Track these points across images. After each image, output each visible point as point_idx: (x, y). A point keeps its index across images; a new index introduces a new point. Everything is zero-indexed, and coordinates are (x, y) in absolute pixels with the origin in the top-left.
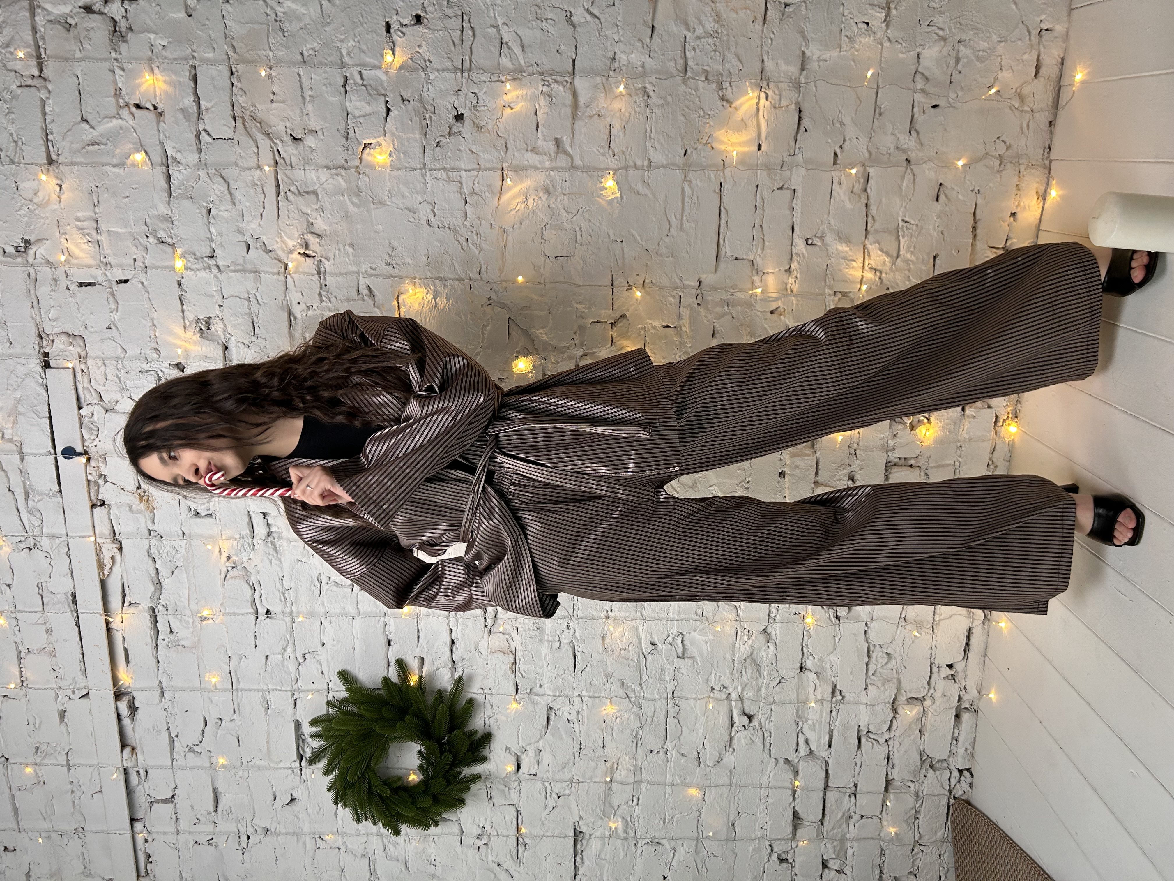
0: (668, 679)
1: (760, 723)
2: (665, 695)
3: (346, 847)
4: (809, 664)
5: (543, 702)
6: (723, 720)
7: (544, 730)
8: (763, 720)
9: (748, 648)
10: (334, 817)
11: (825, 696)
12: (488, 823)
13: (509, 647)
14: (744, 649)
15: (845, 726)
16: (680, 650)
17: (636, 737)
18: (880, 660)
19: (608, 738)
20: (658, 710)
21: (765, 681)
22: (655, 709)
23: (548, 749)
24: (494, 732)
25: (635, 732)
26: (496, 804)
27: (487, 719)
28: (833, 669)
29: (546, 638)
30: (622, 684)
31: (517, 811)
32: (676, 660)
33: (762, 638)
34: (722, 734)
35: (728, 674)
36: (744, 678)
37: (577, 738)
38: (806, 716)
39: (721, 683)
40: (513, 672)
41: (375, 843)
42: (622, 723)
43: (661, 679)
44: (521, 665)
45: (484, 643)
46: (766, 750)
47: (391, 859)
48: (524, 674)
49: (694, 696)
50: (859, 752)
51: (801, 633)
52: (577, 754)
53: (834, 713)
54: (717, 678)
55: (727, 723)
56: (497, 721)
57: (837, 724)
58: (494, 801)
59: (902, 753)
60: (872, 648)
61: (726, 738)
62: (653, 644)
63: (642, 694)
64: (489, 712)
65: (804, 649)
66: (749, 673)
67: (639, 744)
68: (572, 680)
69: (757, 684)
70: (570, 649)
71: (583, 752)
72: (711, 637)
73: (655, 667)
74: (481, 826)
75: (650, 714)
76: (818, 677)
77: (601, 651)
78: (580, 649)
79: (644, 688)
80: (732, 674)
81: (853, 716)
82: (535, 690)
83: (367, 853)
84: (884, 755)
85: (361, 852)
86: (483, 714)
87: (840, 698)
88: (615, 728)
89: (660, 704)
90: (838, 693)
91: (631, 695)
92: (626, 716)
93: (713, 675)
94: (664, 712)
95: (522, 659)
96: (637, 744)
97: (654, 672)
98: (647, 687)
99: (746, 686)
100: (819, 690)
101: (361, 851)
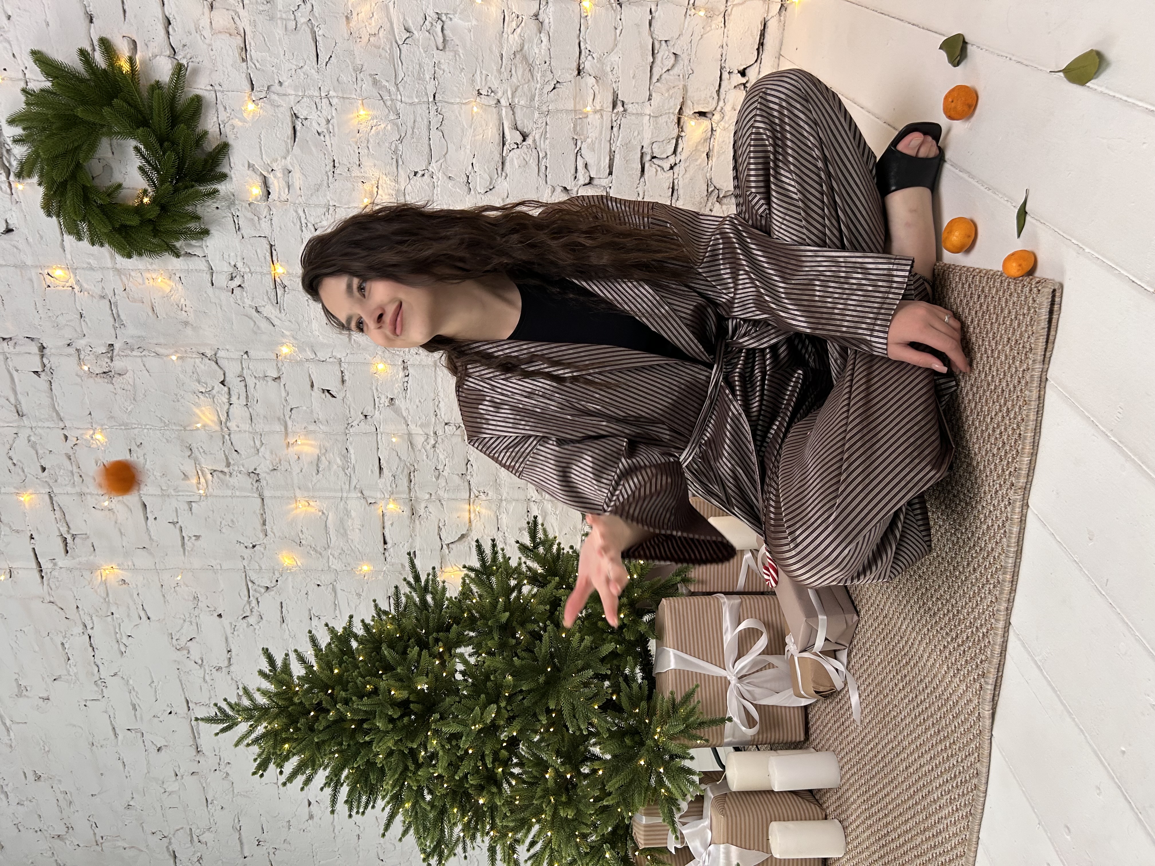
0: (427, 77)
1: (534, 140)
2: (426, 100)
3: (81, 286)
4: (588, 65)
5: (285, 104)
6: (492, 133)
7: (290, 141)
8: (537, 137)
9: (517, 38)
10: (61, 250)
11: (605, 106)
12: (239, 259)
13: (237, 28)
14: (513, 40)
15: (627, 145)
16: (440, 40)
17: (395, 152)
18: (666, 62)
19: (364, 151)
20: (419, 119)
21: (538, 86)
22: (415, 117)
23: (297, 167)
24: (231, 141)
25: (394, 145)
26: (245, 236)
27: (222, 126)
28: (614, 72)
29: (279, 16)
30: (375, 82)
31: (271, 246)
32: (435, 52)
33: (533, 25)
34: (492, 152)
35: (495, 73)
36: (514, 79)
37: (329, 153)
38: (585, 132)
39: (489, 84)
40: (243, 60)
41: (113, 282)
42: (378, 133)
43: (420, 78)
44: (253, 52)
45: (205, 22)
46: (541, 174)
47: (134, 301)
48: (257, 65)
49: (458, 100)
50: (642, 180)
51: (577, 21)
52: (330, 174)
53: (615, 129)
54: (484, 77)
55: (497, 139)
56: (234, 127)
57: (618, 144)
58: (243, 231)
59: (687, 181)
60: (657, 45)
61: (497, 158)
62: (407, 30)
63: (399, 97)
64: (223, 115)
65: (582, 44)
66: (520, 72)
67: (400, 163)
68: (316, 76)
69: (530, 89)
70: (308, 31)
71: (337, 171)
72: (474, 22)
73: (412, 61)
74: (233, 263)
75: (410, 124)
76: (597, 81)
77: (346, 36)
78: (321, 33)
79: (401, 89)
80: (500, 72)
81: (636, 134)
82: (273, 89)
83: (106, 294)
84: (668, 184)
85: (100, 293)
86: (215, 119)
87: (621, 109)
88: (371, 140)
89: (422, 110)
90: (619, 104)
91: (386, 97)
92: (383, 126)
93: (478, 72)
94: (426, 122)
95: (253, 44)
96: (397, 162)
97: (411, 68)
98: (404, 88)
99: (516, 90)
100: (598, 97)
101: (98, 291)
